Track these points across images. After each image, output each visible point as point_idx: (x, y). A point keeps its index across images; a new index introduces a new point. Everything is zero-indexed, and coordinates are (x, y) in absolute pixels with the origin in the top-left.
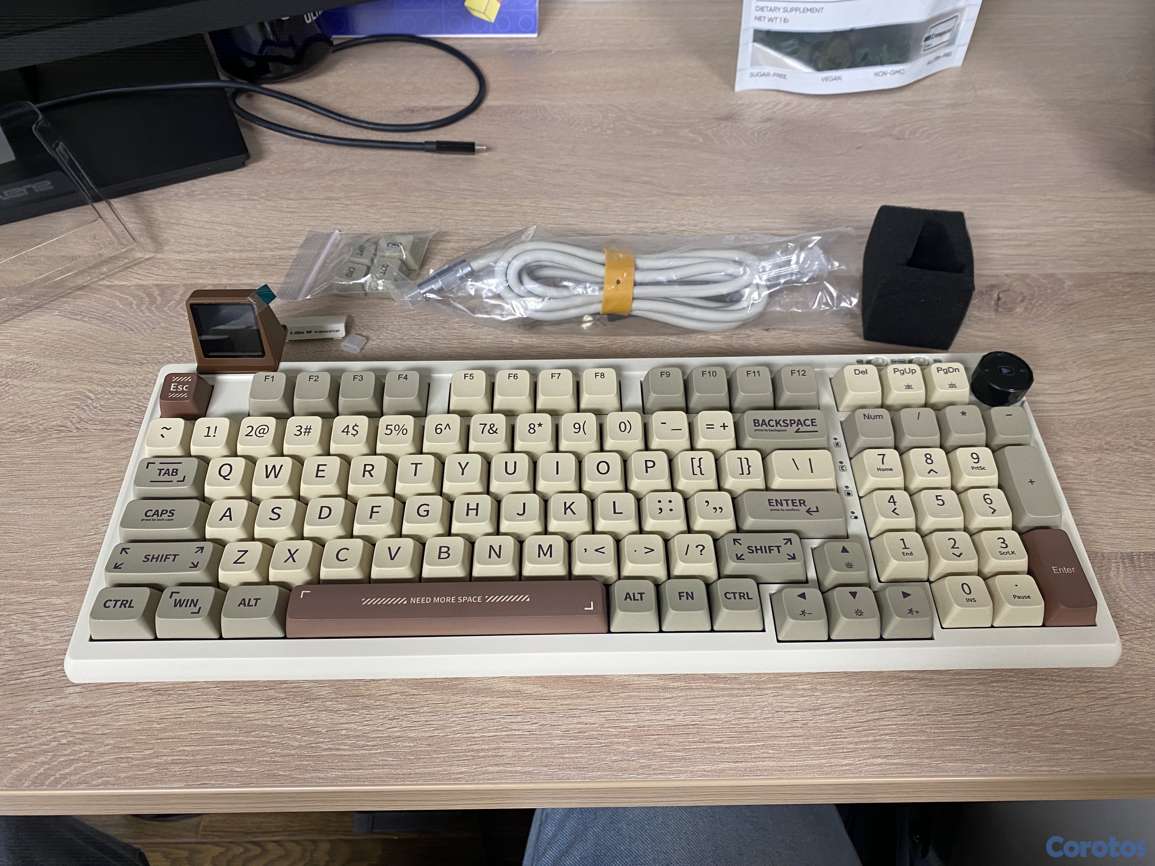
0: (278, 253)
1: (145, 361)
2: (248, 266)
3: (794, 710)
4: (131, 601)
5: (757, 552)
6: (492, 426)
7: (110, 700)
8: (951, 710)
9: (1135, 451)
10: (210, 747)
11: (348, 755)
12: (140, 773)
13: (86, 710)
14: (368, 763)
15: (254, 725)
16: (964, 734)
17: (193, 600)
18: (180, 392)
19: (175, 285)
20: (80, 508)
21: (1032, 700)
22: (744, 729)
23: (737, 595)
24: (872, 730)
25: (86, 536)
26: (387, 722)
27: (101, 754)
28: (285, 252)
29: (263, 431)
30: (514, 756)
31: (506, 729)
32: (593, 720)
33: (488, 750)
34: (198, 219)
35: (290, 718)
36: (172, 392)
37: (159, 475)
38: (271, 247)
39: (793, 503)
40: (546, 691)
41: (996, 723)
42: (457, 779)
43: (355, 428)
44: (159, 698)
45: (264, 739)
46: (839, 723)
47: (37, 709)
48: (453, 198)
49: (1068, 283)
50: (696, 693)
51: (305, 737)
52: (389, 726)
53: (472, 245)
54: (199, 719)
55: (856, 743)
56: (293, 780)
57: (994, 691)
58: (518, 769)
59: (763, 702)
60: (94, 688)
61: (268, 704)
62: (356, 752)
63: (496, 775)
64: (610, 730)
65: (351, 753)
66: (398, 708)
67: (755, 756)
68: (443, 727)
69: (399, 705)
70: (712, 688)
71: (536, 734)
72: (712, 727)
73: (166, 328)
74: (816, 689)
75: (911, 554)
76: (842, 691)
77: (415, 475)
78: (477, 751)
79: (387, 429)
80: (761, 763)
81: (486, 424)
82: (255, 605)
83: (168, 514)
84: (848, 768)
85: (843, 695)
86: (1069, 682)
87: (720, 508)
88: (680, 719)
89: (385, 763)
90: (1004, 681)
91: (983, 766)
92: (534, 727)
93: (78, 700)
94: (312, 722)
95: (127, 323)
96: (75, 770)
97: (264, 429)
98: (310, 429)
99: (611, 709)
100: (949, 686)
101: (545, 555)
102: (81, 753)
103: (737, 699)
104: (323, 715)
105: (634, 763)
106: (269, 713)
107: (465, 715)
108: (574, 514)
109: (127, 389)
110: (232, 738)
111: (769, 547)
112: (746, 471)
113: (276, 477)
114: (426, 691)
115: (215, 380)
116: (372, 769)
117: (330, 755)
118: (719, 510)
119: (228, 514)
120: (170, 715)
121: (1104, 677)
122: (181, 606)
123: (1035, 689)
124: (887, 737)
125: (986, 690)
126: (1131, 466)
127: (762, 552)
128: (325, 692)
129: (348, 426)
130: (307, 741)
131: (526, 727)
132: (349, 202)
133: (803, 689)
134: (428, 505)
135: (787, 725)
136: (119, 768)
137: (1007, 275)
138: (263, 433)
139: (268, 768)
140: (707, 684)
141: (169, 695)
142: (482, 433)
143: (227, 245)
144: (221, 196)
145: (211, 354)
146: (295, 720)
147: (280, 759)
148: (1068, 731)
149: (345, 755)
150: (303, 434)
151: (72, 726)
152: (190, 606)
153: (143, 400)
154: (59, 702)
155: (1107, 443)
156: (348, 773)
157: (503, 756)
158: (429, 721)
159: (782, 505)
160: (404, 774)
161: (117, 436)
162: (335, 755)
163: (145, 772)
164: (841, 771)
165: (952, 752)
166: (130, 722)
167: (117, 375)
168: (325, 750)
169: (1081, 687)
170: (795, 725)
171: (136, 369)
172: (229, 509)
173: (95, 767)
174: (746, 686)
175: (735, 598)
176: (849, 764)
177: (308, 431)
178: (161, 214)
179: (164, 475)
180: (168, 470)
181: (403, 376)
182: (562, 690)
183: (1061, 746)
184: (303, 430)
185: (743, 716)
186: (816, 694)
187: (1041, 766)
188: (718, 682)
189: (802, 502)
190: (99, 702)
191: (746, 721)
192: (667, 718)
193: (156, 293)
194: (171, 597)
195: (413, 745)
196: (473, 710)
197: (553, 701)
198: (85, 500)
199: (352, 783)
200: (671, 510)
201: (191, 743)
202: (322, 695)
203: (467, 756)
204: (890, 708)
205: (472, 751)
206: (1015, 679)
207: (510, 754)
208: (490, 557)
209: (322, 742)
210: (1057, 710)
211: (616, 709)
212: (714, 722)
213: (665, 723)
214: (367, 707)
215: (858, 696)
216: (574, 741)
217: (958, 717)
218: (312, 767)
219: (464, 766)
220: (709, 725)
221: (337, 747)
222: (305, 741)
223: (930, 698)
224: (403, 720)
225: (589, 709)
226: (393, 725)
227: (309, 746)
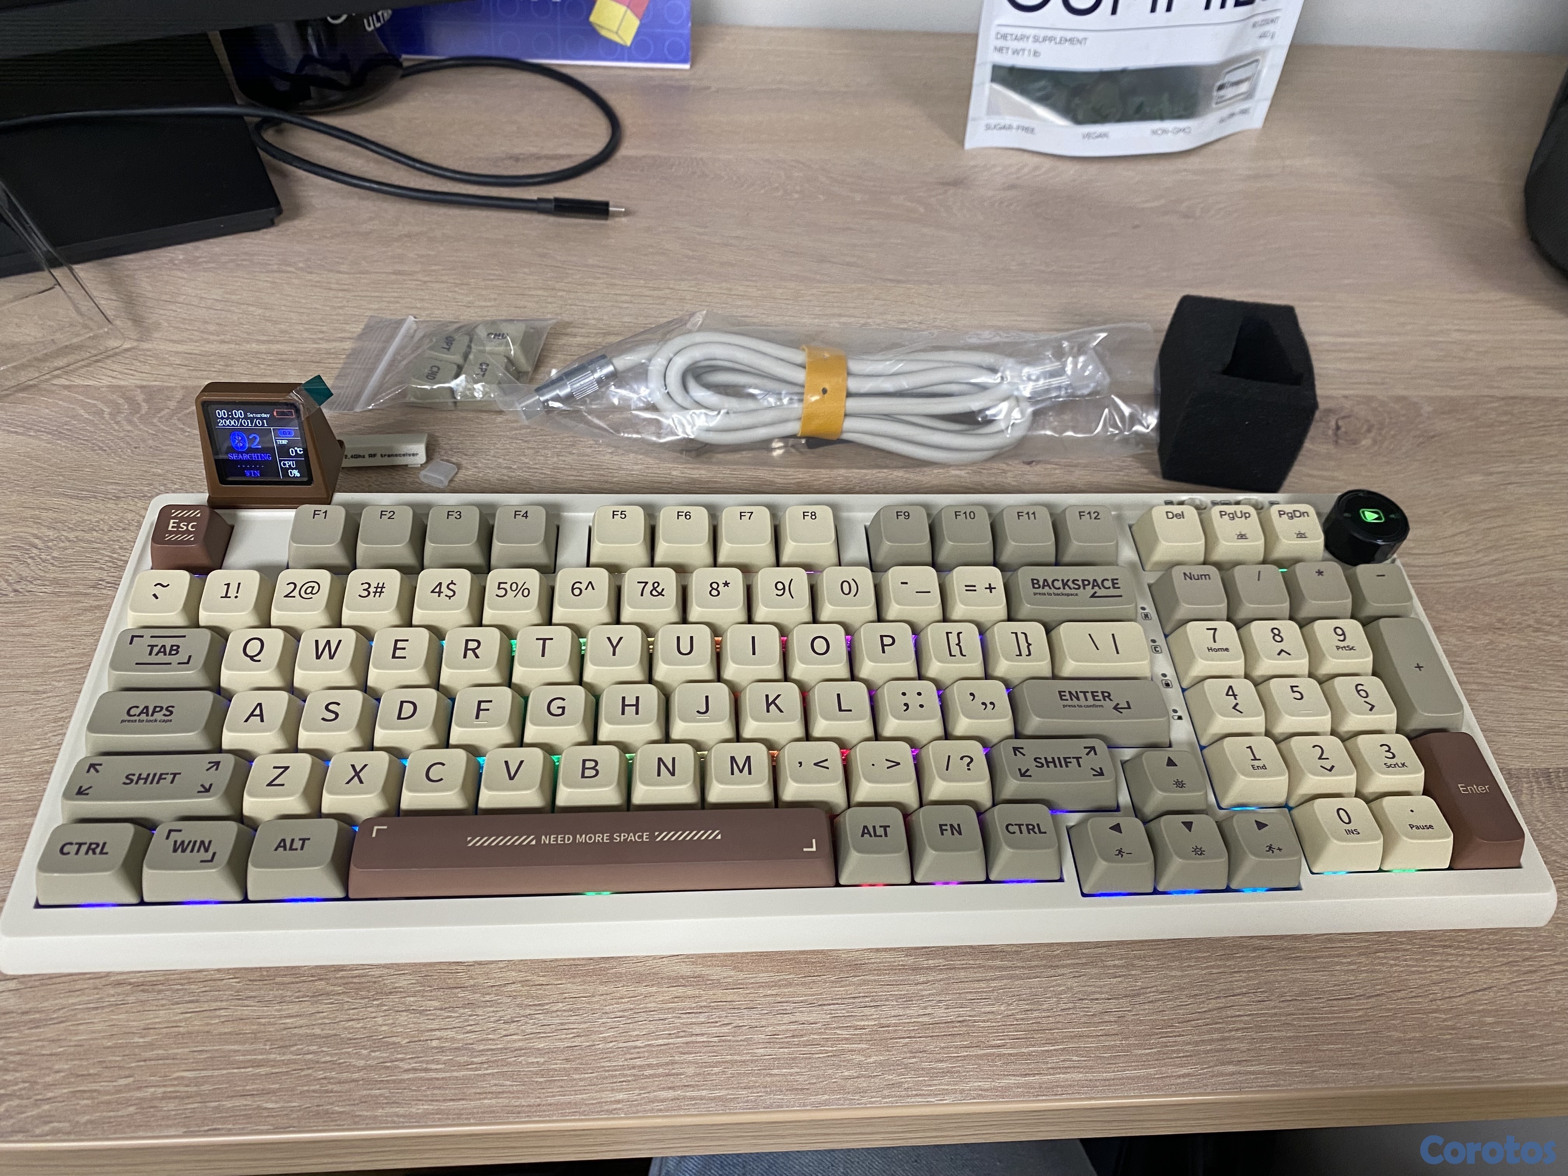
0: (324, 345)
1: (122, 495)
2: (279, 363)
3: (1103, 996)
4: (105, 844)
5: (1048, 767)
6: (656, 585)
7: (63, 1001)
8: (1324, 992)
9: (1536, 631)
10: (225, 1072)
11: (443, 1078)
12: (112, 1114)
13: (26, 1018)
14: (474, 1091)
15: (295, 1035)
16: (1347, 1027)
17: (202, 842)
18: (183, 533)
19: (168, 388)
20: (18, 708)
21: (1435, 977)
22: (1035, 1027)
23: (1024, 828)
24: (1216, 1023)
25: (28, 750)
26: (502, 1026)
27: (48, 1086)
28: (335, 344)
29: (311, 589)
30: (697, 1075)
31: (683, 1034)
32: (813, 1017)
33: (658, 1065)
34: (204, 296)
35: (350, 1023)
36: (171, 533)
37: (150, 654)
38: (314, 336)
39: (1094, 696)
40: (741, 975)
41: (1389, 1010)
42: (610, 1112)
43: (451, 586)
44: (144, 996)
45: (310, 1056)
46: (1169, 1015)
48: (578, 277)
49: (1427, 409)
50: (962, 974)
51: (374, 1051)
52: (505, 1033)
53: (606, 341)
54: (207, 1028)
55: (1197, 1043)
56: (357, 1119)
57: (1383, 964)
58: (704, 1093)
59: (1060, 985)
60: (37, 983)
61: (316, 1002)
62: (455, 1074)
63: (672, 1104)
64: (838, 1032)
65: (448, 1075)
66: (518, 1006)
67: (1053, 1065)
68: (588, 1033)
69: (518, 1001)
70: (984, 966)
71: (730, 1041)
72: (988, 1024)
73: (157, 448)
74: (1133, 965)
75: (1264, 767)
77: (543, 655)
78: (641, 1067)
79: (499, 588)
80: (1062, 1076)
81: (646, 583)
82: (302, 848)
83: (164, 712)
84: (1186, 1080)
85: (1172, 973)
86: (1482, 950)
87: (992, 703)
88: (940, 1013)
89: (499, 1089)
90: (1394, 950)
91: (1377, 1072)
92: (725, 1029)
93: (12, 1001)
94: (384, 1028)
95: (96, 439)
96: (6, 1111)
97: (313, 587)
98: (383, 587)
99: (839, 1001)
100: (1319, 957)
101: (741, 771)
102: (17, 1084)
103: (1021, 982)
104: (403, 1018)
105: (877, 1081)
106: (319, 1015)
107: (621, 1014)
108: (781, 711)
109: (95, 534)
110: (260, 1057)
111: (1065, 758)
112: (1025, 651)
113: (331, 657)
114: (559, 979)
115: (235, 517)
116: (480, 1099)
117: (414, 1079)
118: (990, 707)
119: (257, 712)
120: (159, 1023)
121: (1529, 942)
122: (183, 851)
123: (1437, 961)
124: (1239, 1034)
125: (1372, 964)
126: (1533, 651)
127: (1056, 766)
128: (405, 982)
129: (440, 584)
130: (378, 1058)
131: (714, 1030)
132: (427, 279)
134: (564, 699)
135: (1096, 1020)
136: (78, 1107)
137: (1346, 397)
138: (311, 593)
139: (316, 1101)
140: (978, 962)
141: (160, 992)
142: (642, 595)
143: (248, 334)
144: (238, 265)
145: (230, 479)
146: (359, 1026)
147: (336, 1088)
148: (1490, 1020)
149: (438, 1079)
150: (372, 594)
152: (198, 851)
153: (119, 551)
155: (1500, 620)
156: (444, 1106)
157: (681, 1074)
158: (566, 1023)
159: (1078, 699)
160: (530, 1106)
161: (78, 602)
162: (421, 1079)
163: (120, 1113)
164: (1178, 1084)
165: (1332, 1054)
166: (94, 1035)
167: (79, 514)
168: (406, 1071)
169: (1499, 956)
170: (1106, 1018)
171: (109, 505)
172: (260, 705)
173: (39, 1106)
174: (1033, 963)
175: (1021, 833)
176: (1188, 1075)
177: (379, 590)
178: (149, 288)
179: (157, 654)
180: (164, 646)
181: (522, 514)
182: (765, 974)
183: (1480, 1041)
184: (372, 590)
185: (1032, 1007)
186: (1133, 972)
187: (1456, 1071)
188: (993, 959)
189: (1107, 696)
190: (46, 1004)
191: (1036, 1014)
192: (921, 1012)
193: (140, 397)
194: (168, 838)
195: (542, 1060)
196: (632, 1006)
197: (752, 991)
198: (27, 697)
199: (449, 1122)
200: (921, 706)
201: (195, 1066)
202: (400, 987)
203: (626, 1076)
204: (1238, 991)
205: (634, 1068)
206: (1409, 947)
207: (691, 1071)
208: (659, 775)
209: (402, 1060)
210: (1470, 990)
211: (846, 1001)
212: (991, 1016)
213: (919, 1020)
214: (470, 1004)
215: (1193, 975)
216: (786, 1050)
217: (1335, 1002)
218: (386, 1098)
219: (621, 1090)
220: (984, 1021)
221: (425, 1066)
222: (374, 1058)
223: (1294, 976)
224: (526, 1023)
225: (806, 1001)
226: (511, 1031)
227: (381, 1066)
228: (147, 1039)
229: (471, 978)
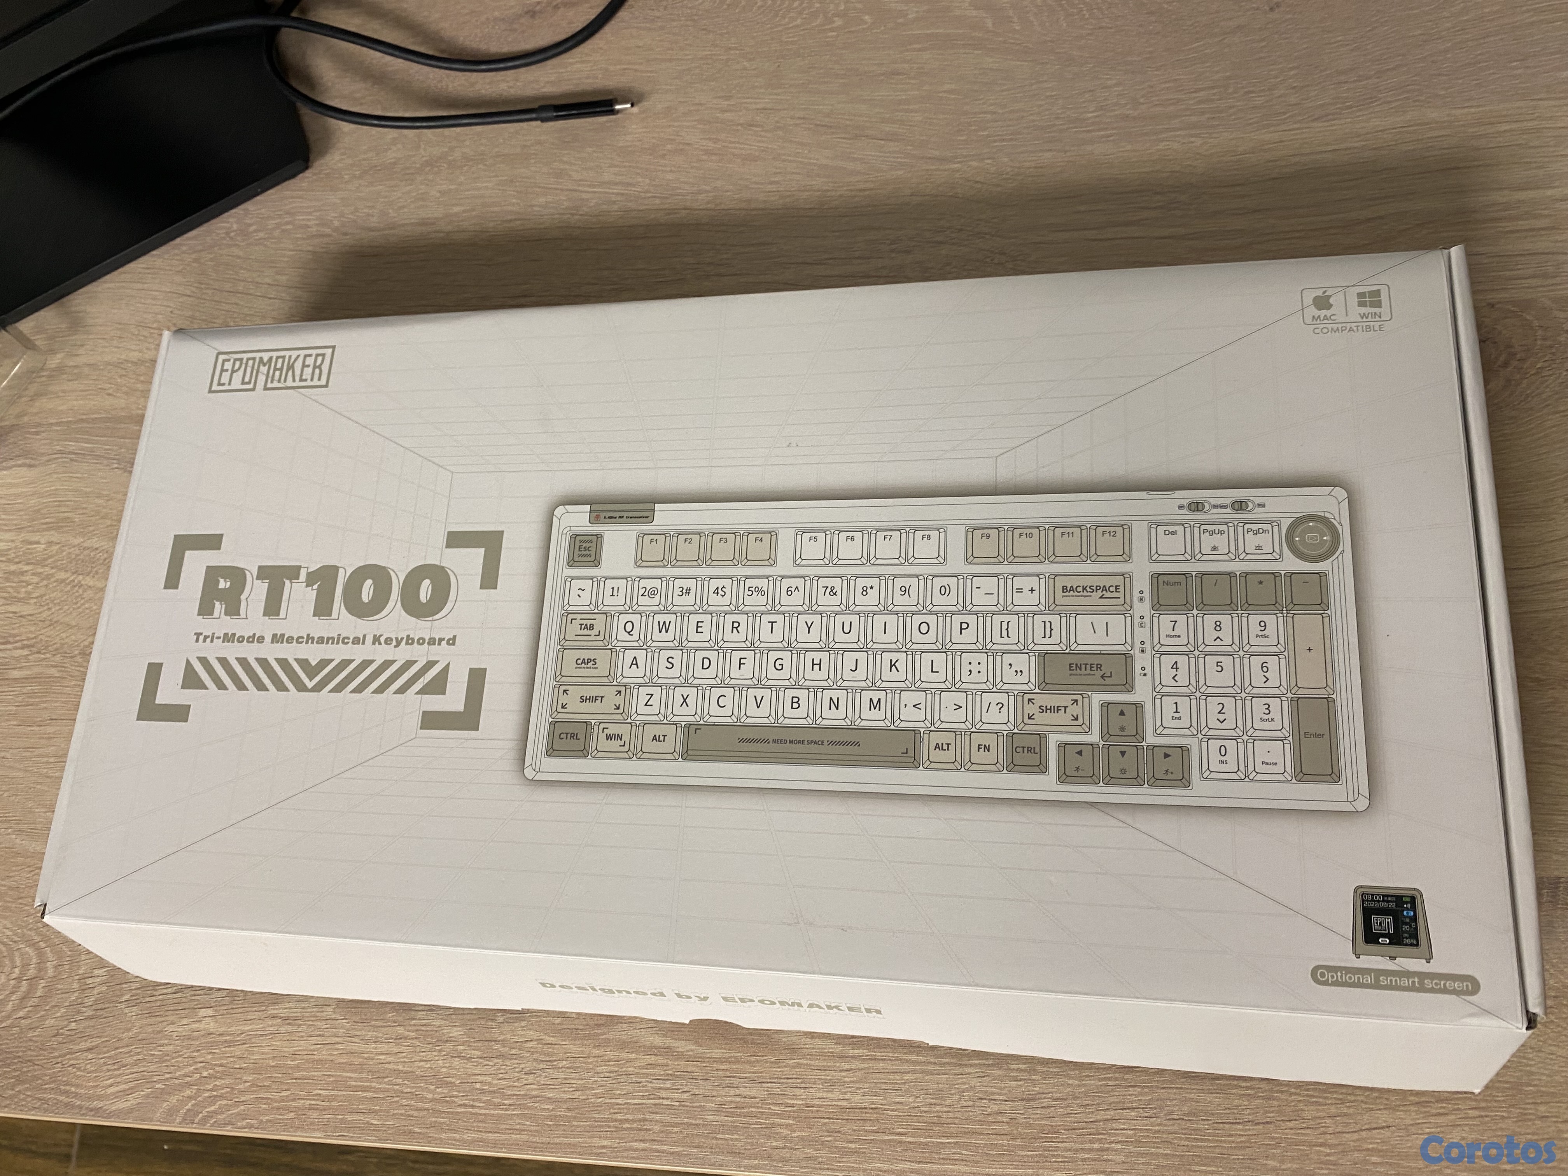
3: (1001, 1098)
8: (1213, 1114)
10: (345, 1093)
11: (485, 1114)
12: (281, 1117)
14: (505, 1126)
15: (386, 1069)
16: (1225, 1151)
22: (936, 1120)
24: (1099, 1134)
26: (523, 1076)
27: (242, 1092)
30: (662, 1132)
31: (653, 1096)
32: (753, 1092)
33: (633, 1121)
35: (422, 1063)
40: (700, 1050)
41: (1273, 1138)
42: (598, 1154)
44: (290, 1028)
45: (397, 1087)
46: (1057, 1122)
47: (175, 1034)
50: (881, 1065)
51: (438, 1088)
52: (526, 1082)
54: (331, 1058)
55: (1077, 1151)
57: (1282, 1092)
58: (665, 1147)
59: (964, 1084)
62: (492, 1112)
63: (642, 1154)
64: (772, 1107)
65: (487, 1112)
66: (535, 1060)
67: (944, 1156)
68: (584, 1089)
69: (535, 1056)
70: (901, 1060)
71: (687, 1106)
72: (896, 1113)
74: (1034, 1070)
76: (1069, 1077)
78: (621, 1121)
80: (949, 1167)
85: (1070, 1082)
88: (857, 1099)
89: (523, 1127)
92: (685, 1096)
93: (212, 1025)
94: (444, 1070)
96: (219, 1108)
99: (776, 1080)
102: (223, 1089)
103: (931, 1077)
104: (456, 1062)
105: (797, 1154)
106: (401, 1055)
107: (608, 1075)
110: (366, 1084)
114: (565, 1040)
116: (509, 1134)
117: (466, 1112)
120: (301, 1050)
123: (1342, 1093)
124: (1119, 1146)
125: (1271, 1090)
131: (676, 1096)
133: (1017, 1070)
135: (990, 1119)
136: (261, 1109)
139: (404, 1123)
140: (896, 1055)
146: (427, 1066)
147: (415, 1113)
148: (1374, 1159)
149: (481, 1114)
151: (210, 1056)
154: (195, 1026)
156: (485, 1136)
157: (650, 1130)
158: (567, 1079)
160: (542, 1143)
162: (471, 1113)
163: (285, 1117)
166: (263, 1056)
168: (460, 1105)
170: (999, 1118)
173: (238, 1106)
174: (945, 1060)
182: (719, 1051)
185: (936, 1101)
186: (1034, 1077)
188: (911, 1053)
190: (232, 1029)
192: (841, 1097)
195: (551, 1107)
196: (616, 1069)
197: (708, 1064)
199: (489, 1149)
201: (326, 1086)
203: (609, 1127)
204: (1130, 1105)
205: (616, 1120)
207: (657, 1128)
209: (457, 1097)
210: (1367, 1127)
211: (782, 1081)
212: (899, 1106)
213: (839, 1103)
214: (501, 1056)
215: (1090, 1085)
216: (730, 1119)
217: (1221, 1125)
218: (448, 1125)
219: (606, 1138)
220: (893, 1110)
221: (471, 1103)
222: (439, 1093)
223: (1187, 1095)
224: (541, 1075)
225: (749, 1077)
226: (529, 1081)
227: (442, 1100)
228: (296, 1063)
229: (501, 1033)
